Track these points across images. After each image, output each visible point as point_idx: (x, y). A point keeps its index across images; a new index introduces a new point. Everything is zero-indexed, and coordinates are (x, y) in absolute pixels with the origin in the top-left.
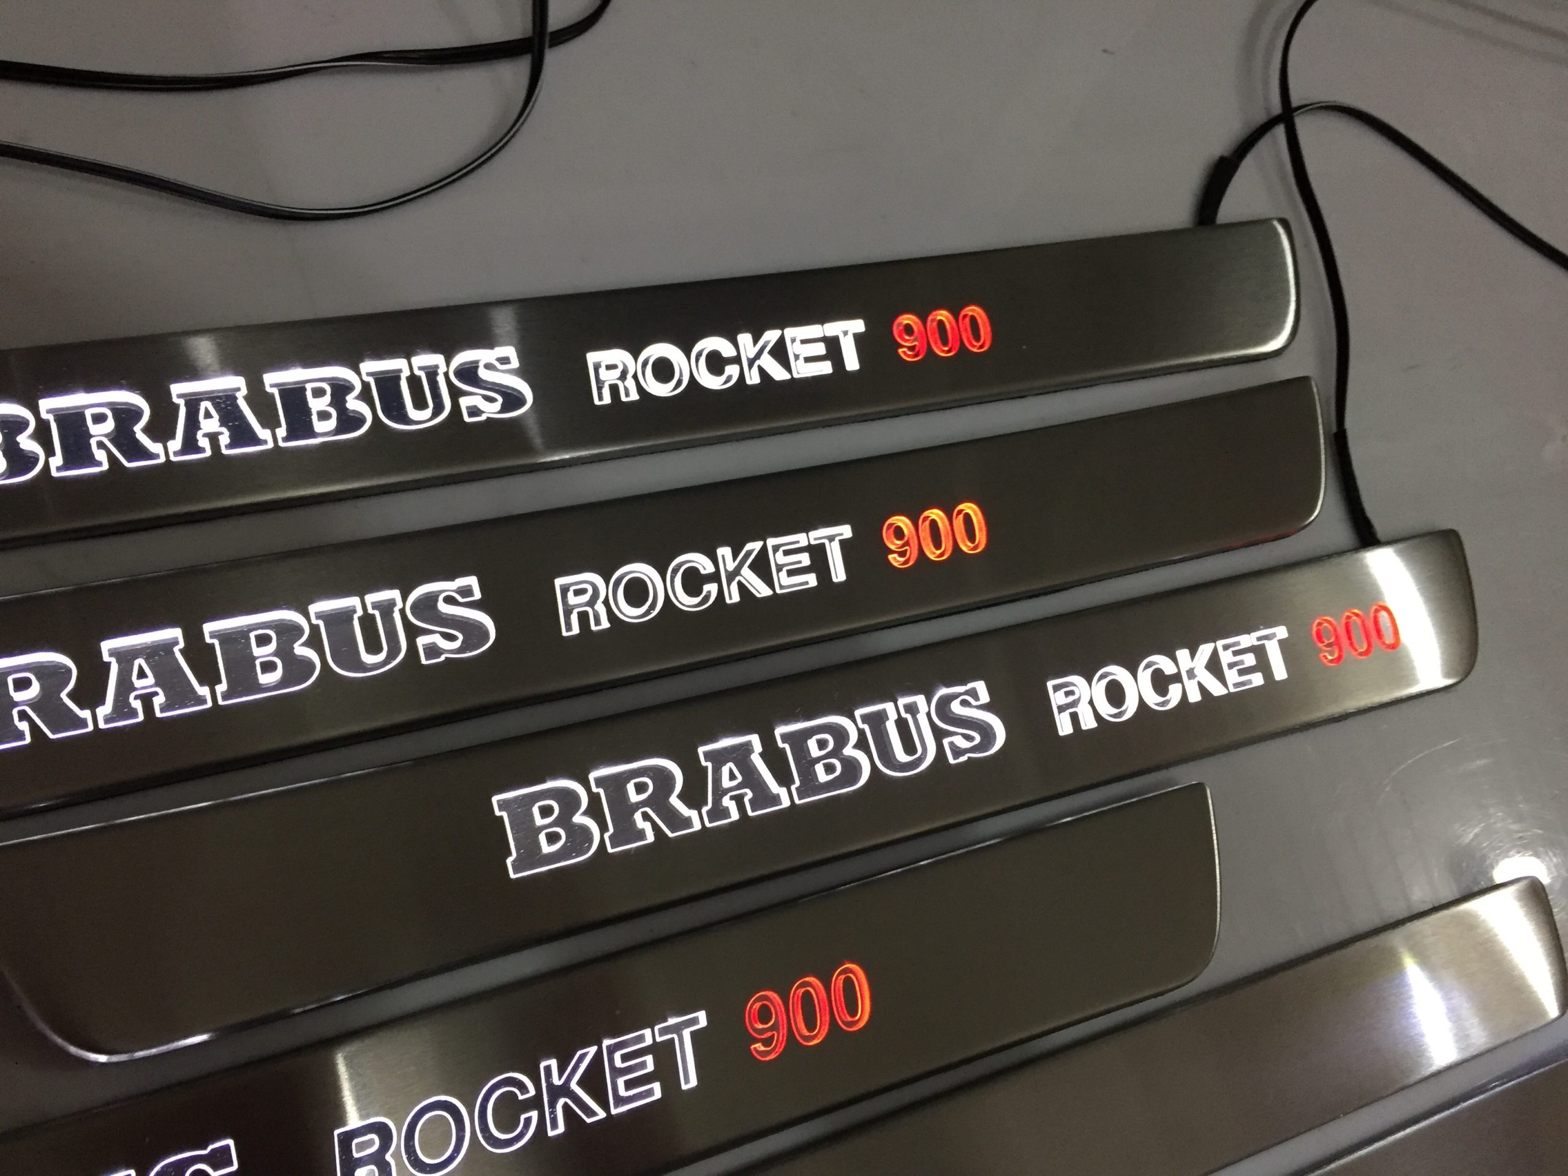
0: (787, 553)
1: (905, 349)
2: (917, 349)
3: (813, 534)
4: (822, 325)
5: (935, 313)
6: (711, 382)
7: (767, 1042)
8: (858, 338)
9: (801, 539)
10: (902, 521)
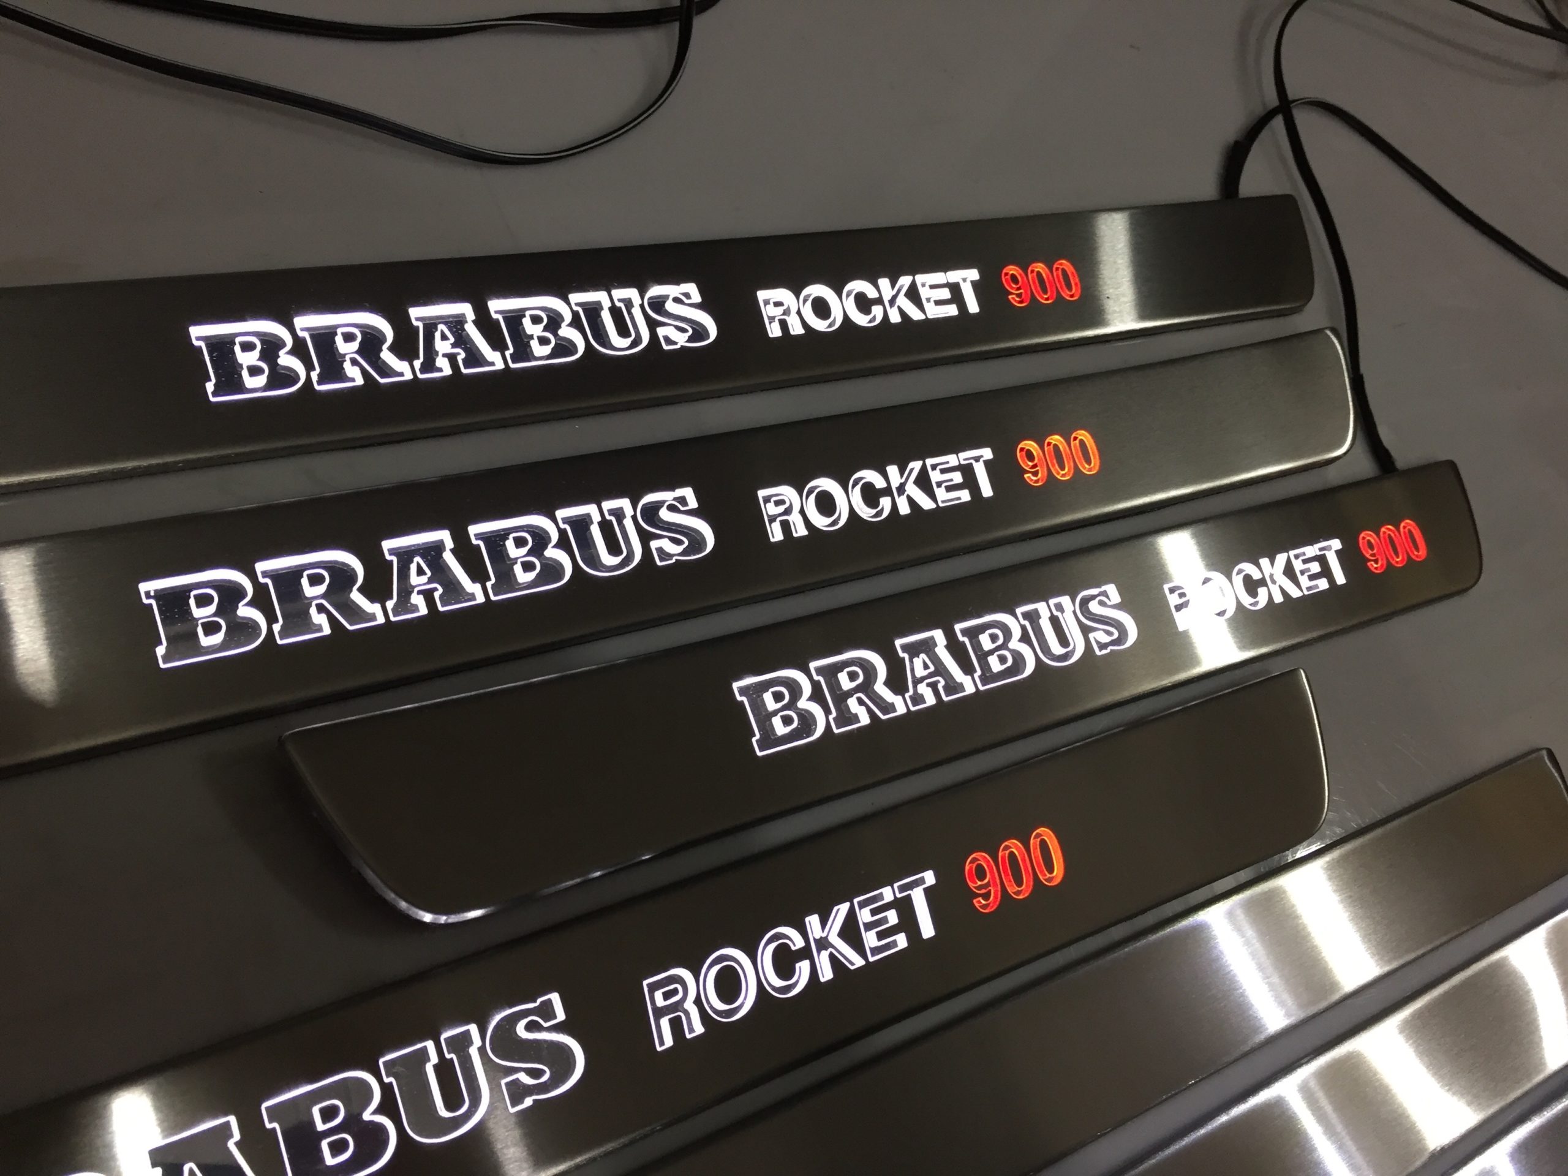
0: (943, 471)
1: (1014, 296)
2: (1023, 296)
3: (963, 455)
4: (945, 273)
5: (1034, 265)
6: (861, 320)
7: (986, 896)
8: (974, 284)
9: (952, 460)
10: (1030, 445)
